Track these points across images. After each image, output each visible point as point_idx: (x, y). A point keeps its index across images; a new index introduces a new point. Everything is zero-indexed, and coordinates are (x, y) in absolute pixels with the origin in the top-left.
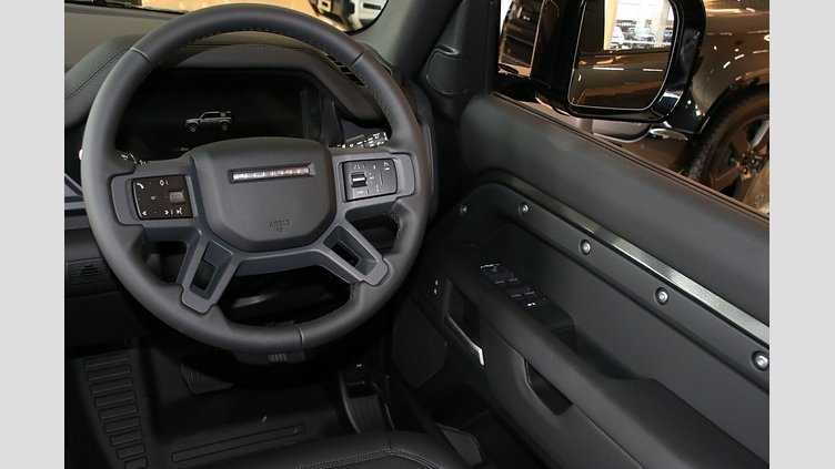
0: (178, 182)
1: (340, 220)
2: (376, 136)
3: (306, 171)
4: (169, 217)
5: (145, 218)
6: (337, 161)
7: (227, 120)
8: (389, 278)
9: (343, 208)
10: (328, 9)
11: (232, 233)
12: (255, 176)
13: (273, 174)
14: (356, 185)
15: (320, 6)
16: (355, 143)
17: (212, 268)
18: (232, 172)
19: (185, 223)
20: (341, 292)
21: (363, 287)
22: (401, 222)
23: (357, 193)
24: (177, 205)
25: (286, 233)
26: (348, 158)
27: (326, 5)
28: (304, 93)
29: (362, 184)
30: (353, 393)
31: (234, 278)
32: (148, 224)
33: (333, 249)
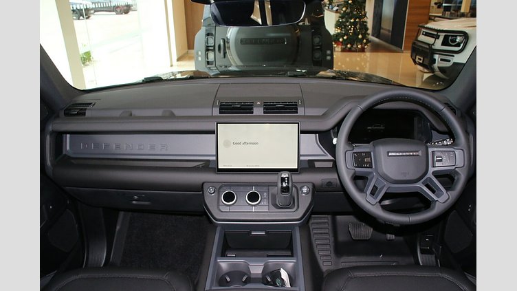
0: (369, 154)
1: (430, 174)
2: (448, 140)
3: (417, 153)
4: (364, 167)
5: (356, 167)
6: (430, 150)
7: (383, 128)
8: (449, 201)
9: (431, 170)
10: (421, 62)
11: (386, 175)
12: (397, 154)
13: (404, 154)
14: (437, 161)
15: (417, 60)
16: (438, 142)
17: (377, 188)
18: (388, 152)
19: (369, 170)
20: (427, 204)
21: (437, 202)
22: (456, 178)
23: (437, 164)
24: (367, 163)
25: (408, 178)
26: (435, 149)
27: (420, 59)
28: (416, 120)
29: (441, 161)
30: (423, 252)
31: (386, 193)
32: (357, 169)
33: (425, 186)
